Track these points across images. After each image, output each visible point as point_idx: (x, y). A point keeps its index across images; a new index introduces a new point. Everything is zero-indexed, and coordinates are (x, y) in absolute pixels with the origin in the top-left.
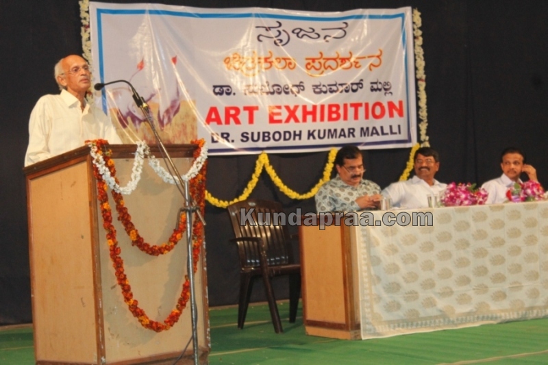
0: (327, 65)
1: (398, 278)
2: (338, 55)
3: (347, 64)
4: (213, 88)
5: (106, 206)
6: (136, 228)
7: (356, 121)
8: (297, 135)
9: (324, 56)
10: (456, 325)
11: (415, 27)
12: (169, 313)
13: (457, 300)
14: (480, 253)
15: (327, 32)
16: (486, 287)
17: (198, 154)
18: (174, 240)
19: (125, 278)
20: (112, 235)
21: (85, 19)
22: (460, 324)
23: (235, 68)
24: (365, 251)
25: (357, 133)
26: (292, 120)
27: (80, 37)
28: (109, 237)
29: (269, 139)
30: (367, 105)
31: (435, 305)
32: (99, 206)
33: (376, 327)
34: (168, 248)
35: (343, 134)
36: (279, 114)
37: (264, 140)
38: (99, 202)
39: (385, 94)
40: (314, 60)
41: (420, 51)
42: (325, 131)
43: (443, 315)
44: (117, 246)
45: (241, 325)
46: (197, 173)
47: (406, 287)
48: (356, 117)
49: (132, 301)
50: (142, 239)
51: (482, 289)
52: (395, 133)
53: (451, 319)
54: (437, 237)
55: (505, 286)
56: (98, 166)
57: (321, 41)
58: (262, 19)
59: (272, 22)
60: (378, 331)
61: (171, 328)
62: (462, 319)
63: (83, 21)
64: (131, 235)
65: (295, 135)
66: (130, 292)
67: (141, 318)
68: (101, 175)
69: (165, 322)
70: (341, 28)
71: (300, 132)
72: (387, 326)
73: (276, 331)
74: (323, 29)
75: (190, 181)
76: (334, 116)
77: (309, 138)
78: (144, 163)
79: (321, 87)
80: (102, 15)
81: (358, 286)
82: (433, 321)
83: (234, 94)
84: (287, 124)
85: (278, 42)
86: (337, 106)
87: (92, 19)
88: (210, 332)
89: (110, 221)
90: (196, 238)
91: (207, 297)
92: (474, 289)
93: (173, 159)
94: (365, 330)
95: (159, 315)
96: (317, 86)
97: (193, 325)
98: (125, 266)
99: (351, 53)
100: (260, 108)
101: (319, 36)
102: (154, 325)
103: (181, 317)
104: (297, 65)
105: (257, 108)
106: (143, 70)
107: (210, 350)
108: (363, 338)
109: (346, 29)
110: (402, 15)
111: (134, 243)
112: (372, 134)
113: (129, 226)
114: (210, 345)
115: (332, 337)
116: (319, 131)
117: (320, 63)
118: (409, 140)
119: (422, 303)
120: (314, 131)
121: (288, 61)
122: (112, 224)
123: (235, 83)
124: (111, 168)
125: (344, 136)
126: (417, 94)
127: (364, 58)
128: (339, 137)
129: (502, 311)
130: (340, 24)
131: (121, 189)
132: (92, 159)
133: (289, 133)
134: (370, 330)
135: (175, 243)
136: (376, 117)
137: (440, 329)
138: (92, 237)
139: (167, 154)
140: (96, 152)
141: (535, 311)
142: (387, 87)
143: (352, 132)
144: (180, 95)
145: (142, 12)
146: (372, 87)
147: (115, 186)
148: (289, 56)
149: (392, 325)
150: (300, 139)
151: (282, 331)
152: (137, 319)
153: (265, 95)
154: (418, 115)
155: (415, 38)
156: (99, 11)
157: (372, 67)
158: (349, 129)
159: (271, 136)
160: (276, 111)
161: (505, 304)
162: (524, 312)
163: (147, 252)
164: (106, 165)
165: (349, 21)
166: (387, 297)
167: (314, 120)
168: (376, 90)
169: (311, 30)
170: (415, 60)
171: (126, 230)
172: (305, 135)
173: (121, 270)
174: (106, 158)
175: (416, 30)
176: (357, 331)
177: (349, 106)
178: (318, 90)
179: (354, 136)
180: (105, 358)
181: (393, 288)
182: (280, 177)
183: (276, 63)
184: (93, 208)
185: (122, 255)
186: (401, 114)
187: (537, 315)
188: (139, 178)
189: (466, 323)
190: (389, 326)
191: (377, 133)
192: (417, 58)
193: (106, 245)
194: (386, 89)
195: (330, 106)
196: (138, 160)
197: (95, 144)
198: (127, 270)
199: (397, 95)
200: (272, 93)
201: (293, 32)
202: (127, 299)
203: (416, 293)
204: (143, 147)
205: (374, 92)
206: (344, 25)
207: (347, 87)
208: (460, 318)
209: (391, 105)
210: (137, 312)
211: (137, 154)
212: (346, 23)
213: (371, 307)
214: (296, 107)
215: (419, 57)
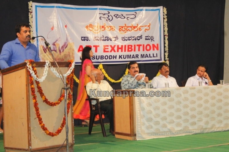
0: (127, 29)
1: (152, 116)
2: (132, 25)
3: (136, 29)
4: (81, 38)
5: (33, 86)
6: (45, 95)
7: (139, 52)
8: (115, 57)
9: (127, 26)
10: (175, 135)
11: (164, 14)
12: (58, 129)
13: (176, 125)
14: (186, 106)
15: (128, 16)
16: (188, 120)
17: (71, 66)
18: (60, 100)
19: (40, 115)
20: (35, 98)
21: (30, 9)
22: (177, 135)
23: (90, 30)
24: (138, 105)
25: (139, 56)
26: (113, 51)
27: (28, 17)
28: (34, 98)
29: (103, 59)
30: (144, 45)
31: (167, 127)
32: (30, 86)
33: (143, 135)
34: (58, 103)
35: (133, 57)
36: (108, 49)
37: (101, 59)
38: (30, 85)
39: (151, 41)
40: (122, 27)
41: (166, 24)
42: (126, 55)
43: (170, 131)
44: (37, 102)
45: (90, 133)
46: (70, 73)
47: (155, 119)
48: (139, 50)
49: (42, 124)
50: (47, 99)
51: (186, 121)
52: (155, 57)
53: (173, 132)
54: (168, 100)
55: (196, 120)
56: (30, 70)
57: (126, 19)
58: (102, 10)
59: (106, 12)
60: (143, 137)
61: (58, 135)
62: (178, 133)
63: (30, 10)
64: (43, 98)
65: (114, 57)
66: (42, 121)
67: (46, 131)
68: (31, 74)
69: (56, 133)
70: (133, 15)
71: (116, 56)
72: (147, 135)
73: (104, 136)
74: (126, 15)
75: (67, 77)
76: (130, 50)
77: (119, 58)
78: (48, 69)
79: (125, 38)
80: (37, 8)
81: (136, 119)
82: (166, 133)
83: (90, 40)
84: (111, 53)
85: (108, 20)
86: (131, 46)
87: (33, 9)
88: (74, 137)
89: (34, 92)
90: (69, 99)
91: (73, 123)
92: (183, 121)
93: (60, 68)
94: (138, 137)
95: (54, 130)
96: (123, 38)
97: (66, 134)
98: (40, 110)
99: (137, 24)
100: (100, 46)
101: (125, 17)
102: (51, 134)
103: (62, 131)
104: (115, 29)
105: (99, 46)
106: (53, 30)
107: (74, 144)
108: (137, 140)
109: (136, 15)
110: (159, 10)
111: (44, 101)
112: (146, 57)
113: (42, 94)
114: (74, 142)
115: (125, 139)
116: (124, 56)
117: (125, 28)
118: (161, 60)
119: (161, 126)
120: (122, 55)
121: (112, 28)
122: (35, 93)
123: (90, 36)
124: (35, 71)
125: (134, 58)
126: (164, 41)
127: (143, 26)
128: (132, 58)
129: (194, 130)
130: (133, 13)
131: (39, 80)
132: (27, 67)
133: (112, 56)
134: (140, 136)
135: (61, 101)
136: (147, 50)
137: (168, 136)
138: (27, 98)
139: (58, 66)
140: (29, 65)
141: (207, 130)
142: (152, 38)
143: (137, 56)
144: (68, 40)
145: (53, 7)
146: (146, 38)
147: (36, 78)
148: (112, 25)
149: (149, 135)
150: (116, 58)
151: (106, 136)
152: (44, 131)
153: (102, 41)
154: (164, 50)
155: (164, 19)
156: (36, 6)
157: (146, 30)
158: (136, 55)
159: (104, 57)
160: (106, 47)
161: (196, 127)
162: (203, 130)
163: (49, 105)
164: (33, 70)
165: (137, 12)
166: (147, 124)
167: (122, 51)
168: (147, 39)
169: (122, 15)
170: (164, 28)
171: (41, 96)
172: (118, 57)
173: (38, 112)
174: (33, 67)
175: (165, 16)
176: (135, 137)
177: (136, 46)
178: (124, 39)
179: (138, 58)
180: (31, 147)
181: (150, 120)
182: (107, 74)
183: (107, 28)
184: (27, 87)
185: (39, 106)
186: (157, 49)
187: (208, 131)
188: (46, 75)
189: (179, 134)
190: (148, 135)
191: (148, 57)
192: (165, 27)
193: (32, 102)
194: (151, 39)
195: (128, 46)
196: (46, 68)
197: (29, 61)
198: (40, 111)
199: (156, 42)
200: (105, 40)
201: (114, 16)
202: (40, 124)
203: (159, 122)
204: (48, 63)
205: (147, 40)
206: (135, 13)
207: (135, 38)
208: (177, 132)
209: (154, 45)
210: (44, 129)
211: (46, 66)
212: (136, 13)
213: (141, 127)
214: (115, 46)
215: (165, 26)
